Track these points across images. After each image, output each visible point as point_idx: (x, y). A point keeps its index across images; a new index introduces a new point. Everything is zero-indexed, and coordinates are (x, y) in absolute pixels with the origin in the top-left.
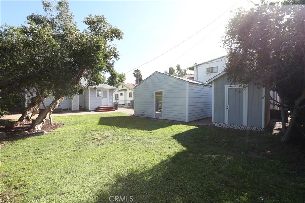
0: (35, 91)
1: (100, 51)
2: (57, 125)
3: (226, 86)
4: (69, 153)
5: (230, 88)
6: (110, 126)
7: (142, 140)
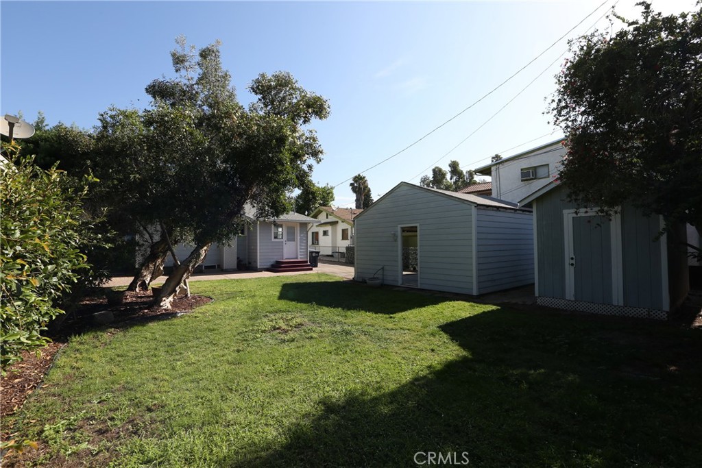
0: (157, 231)
1: (284, 147)
2: (199, 300)
3: (565, 212)
4: (230, 354)
5: (575, 215)
6: (305, 303)
7: (374, 333)
